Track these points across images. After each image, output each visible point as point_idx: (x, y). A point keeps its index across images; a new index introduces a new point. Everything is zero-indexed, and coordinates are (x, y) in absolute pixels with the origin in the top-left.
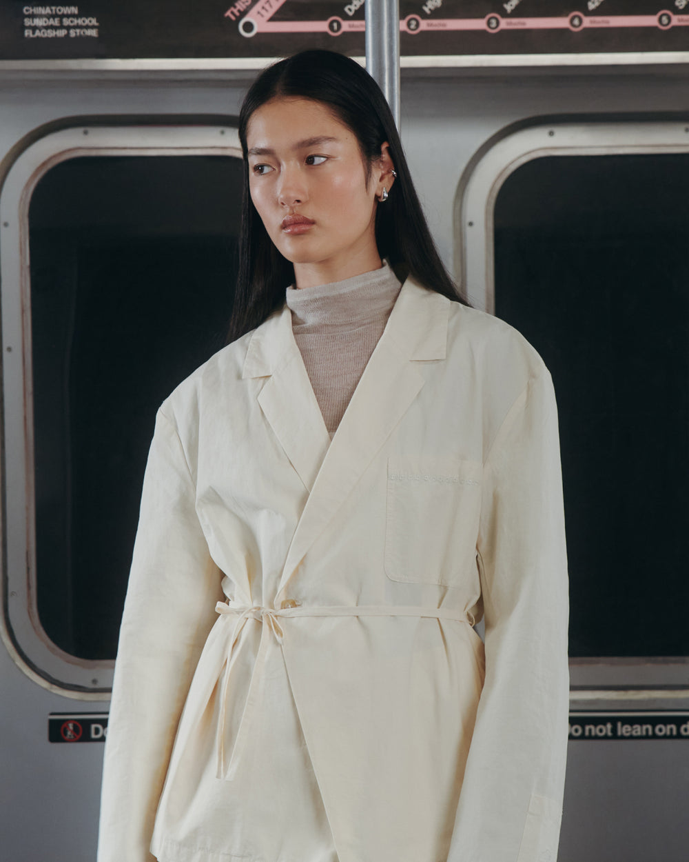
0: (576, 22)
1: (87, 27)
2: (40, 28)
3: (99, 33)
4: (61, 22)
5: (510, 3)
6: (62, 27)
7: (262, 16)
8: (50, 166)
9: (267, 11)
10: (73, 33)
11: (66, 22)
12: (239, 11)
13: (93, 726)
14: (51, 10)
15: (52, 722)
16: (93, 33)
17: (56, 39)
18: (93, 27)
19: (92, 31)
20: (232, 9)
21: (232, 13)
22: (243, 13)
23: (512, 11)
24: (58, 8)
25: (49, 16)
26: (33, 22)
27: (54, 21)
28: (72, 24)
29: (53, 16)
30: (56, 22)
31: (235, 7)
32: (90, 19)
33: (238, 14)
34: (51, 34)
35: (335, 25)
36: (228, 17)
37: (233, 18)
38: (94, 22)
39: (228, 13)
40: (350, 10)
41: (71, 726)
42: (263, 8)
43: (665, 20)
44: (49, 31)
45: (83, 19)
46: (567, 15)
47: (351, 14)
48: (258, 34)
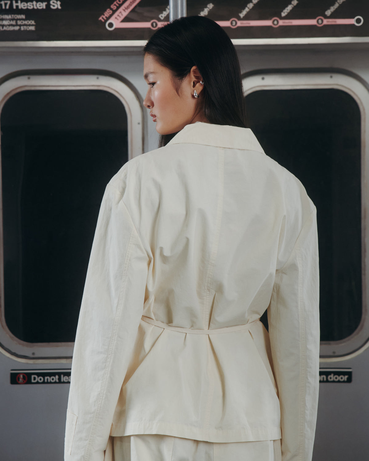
0: (276, 22)
1: (30, 25)
2: (6, 26)
3: (36, 28)
4: (16, 22)
5: (242, 13)
6: (17, 25)
7: (118, 19)
8: (11, 95)
9: (120, 17)
10: (22, 28)
11: (19, 22)
12: (106, 17)
13: (33, 376)
14: (12, 17)
15: (12, 374)
16: (33, 28)
17: (14, 31)
18: (32, 25)
19: (32, 27)
20: (103, 16)
21: (103, 18)
22: (108, 18)
23: (244, 17)
24: (15, 16)
25: (10, 20)
26: (2, 22)
27: (13, 22)
28: (22, 24)
29: (13, 20)
30: (14, 23)
31: (104, 15)
32: (31, 21)
33: (105, 19)
34: (11, 28)
35: (154, 24)
36: (101, 20)
37: (103, 21)
38: (33, 22)
39: (101, 18)
40: (162, 16)
41: (21, 376)
42: (118, 16)
43: (320, 21)
44: (11, 27)
45: (28, 21)
46: (271, 19)
47: (162, 18)
48: (116, 29)
